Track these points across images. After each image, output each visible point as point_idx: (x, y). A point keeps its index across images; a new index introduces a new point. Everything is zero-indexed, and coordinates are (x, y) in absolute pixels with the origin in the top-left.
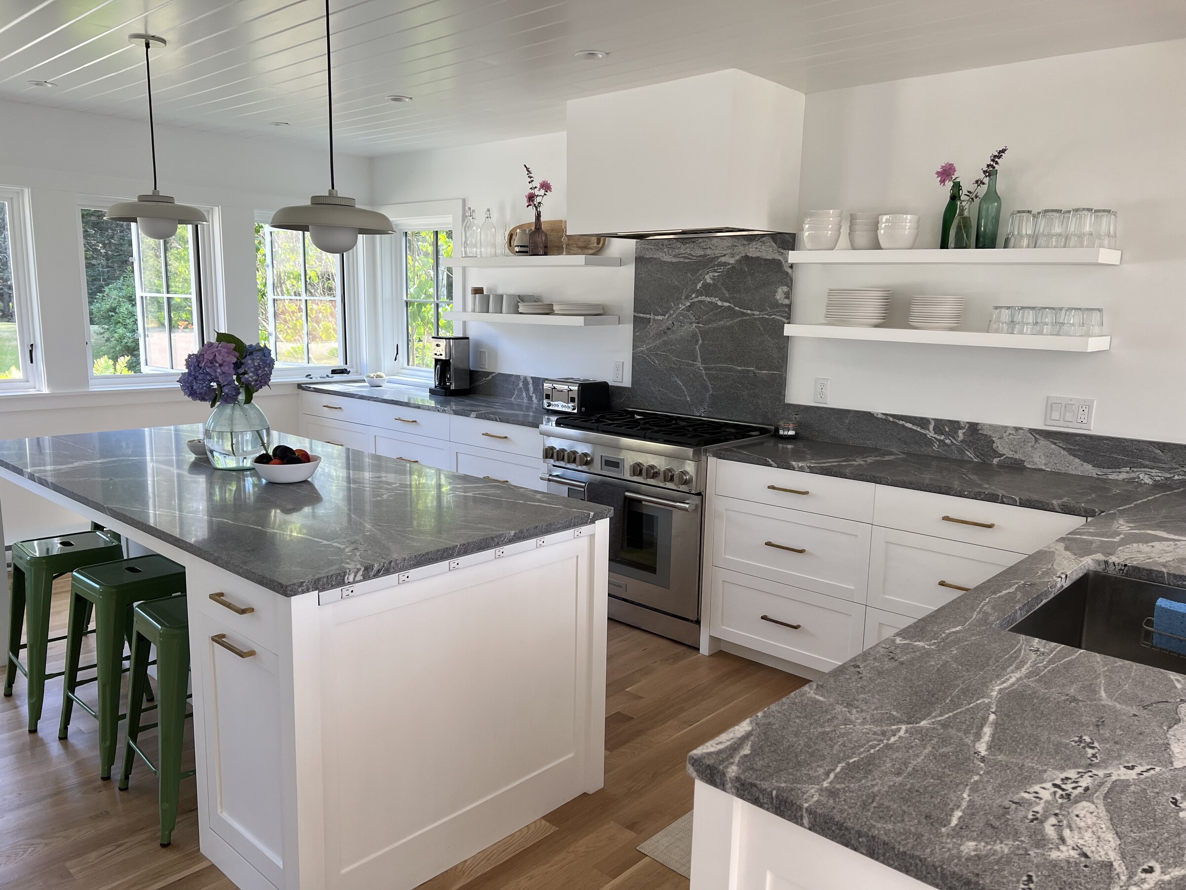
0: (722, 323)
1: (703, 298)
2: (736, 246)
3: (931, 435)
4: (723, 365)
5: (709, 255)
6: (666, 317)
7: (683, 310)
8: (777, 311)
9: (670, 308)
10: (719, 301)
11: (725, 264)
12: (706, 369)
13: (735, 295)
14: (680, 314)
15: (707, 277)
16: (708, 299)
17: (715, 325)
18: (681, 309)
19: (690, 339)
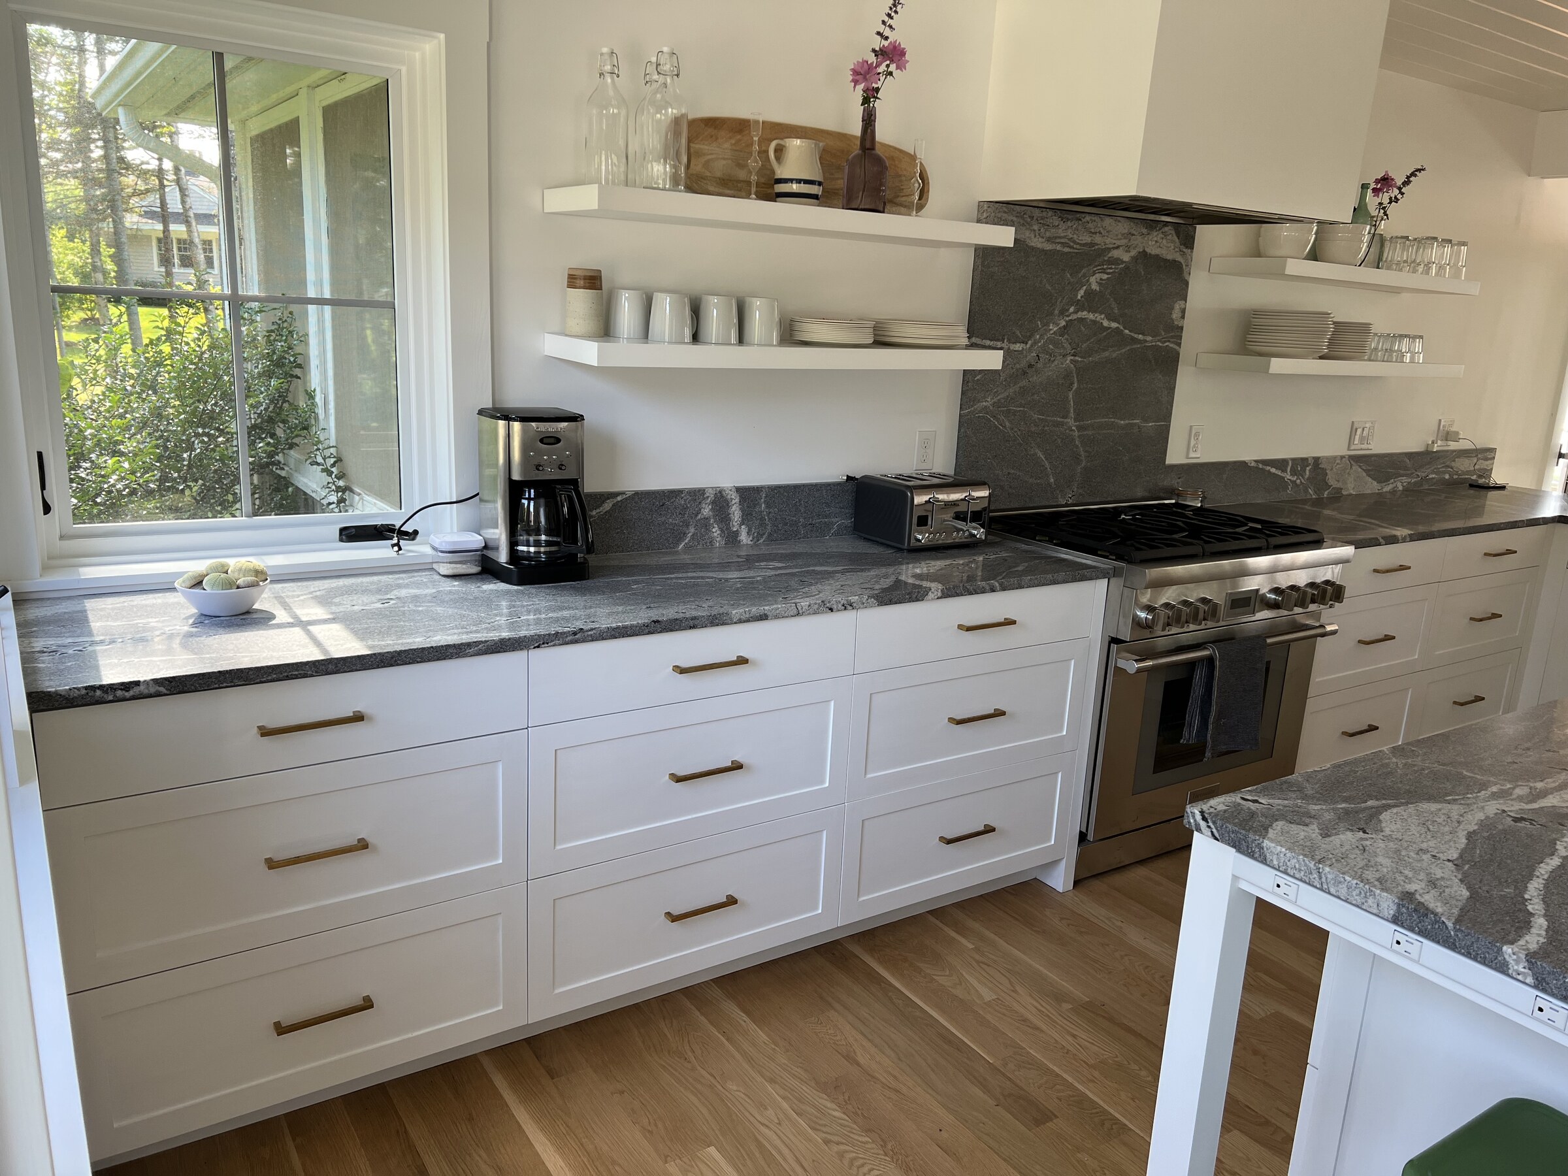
0: (1107, 354)
1: (1083, 314)
2: (1133, 235)
3: (1288, 477)
4: (1103, 420)
5: (1098, 244)
6: (1028, 346)
7: (1054, 333)
8: (1172, 337)
9: (1036, 330)
10: (1105, 320)
11: (1117, 261)
12: (1080, 428)
13: (1126, 311)
14: (1051, 341)
15: (1093, 280)
16: (1091, 316)
17: (1096, 358)
18: (1052, 332)
19: (1061, 382)
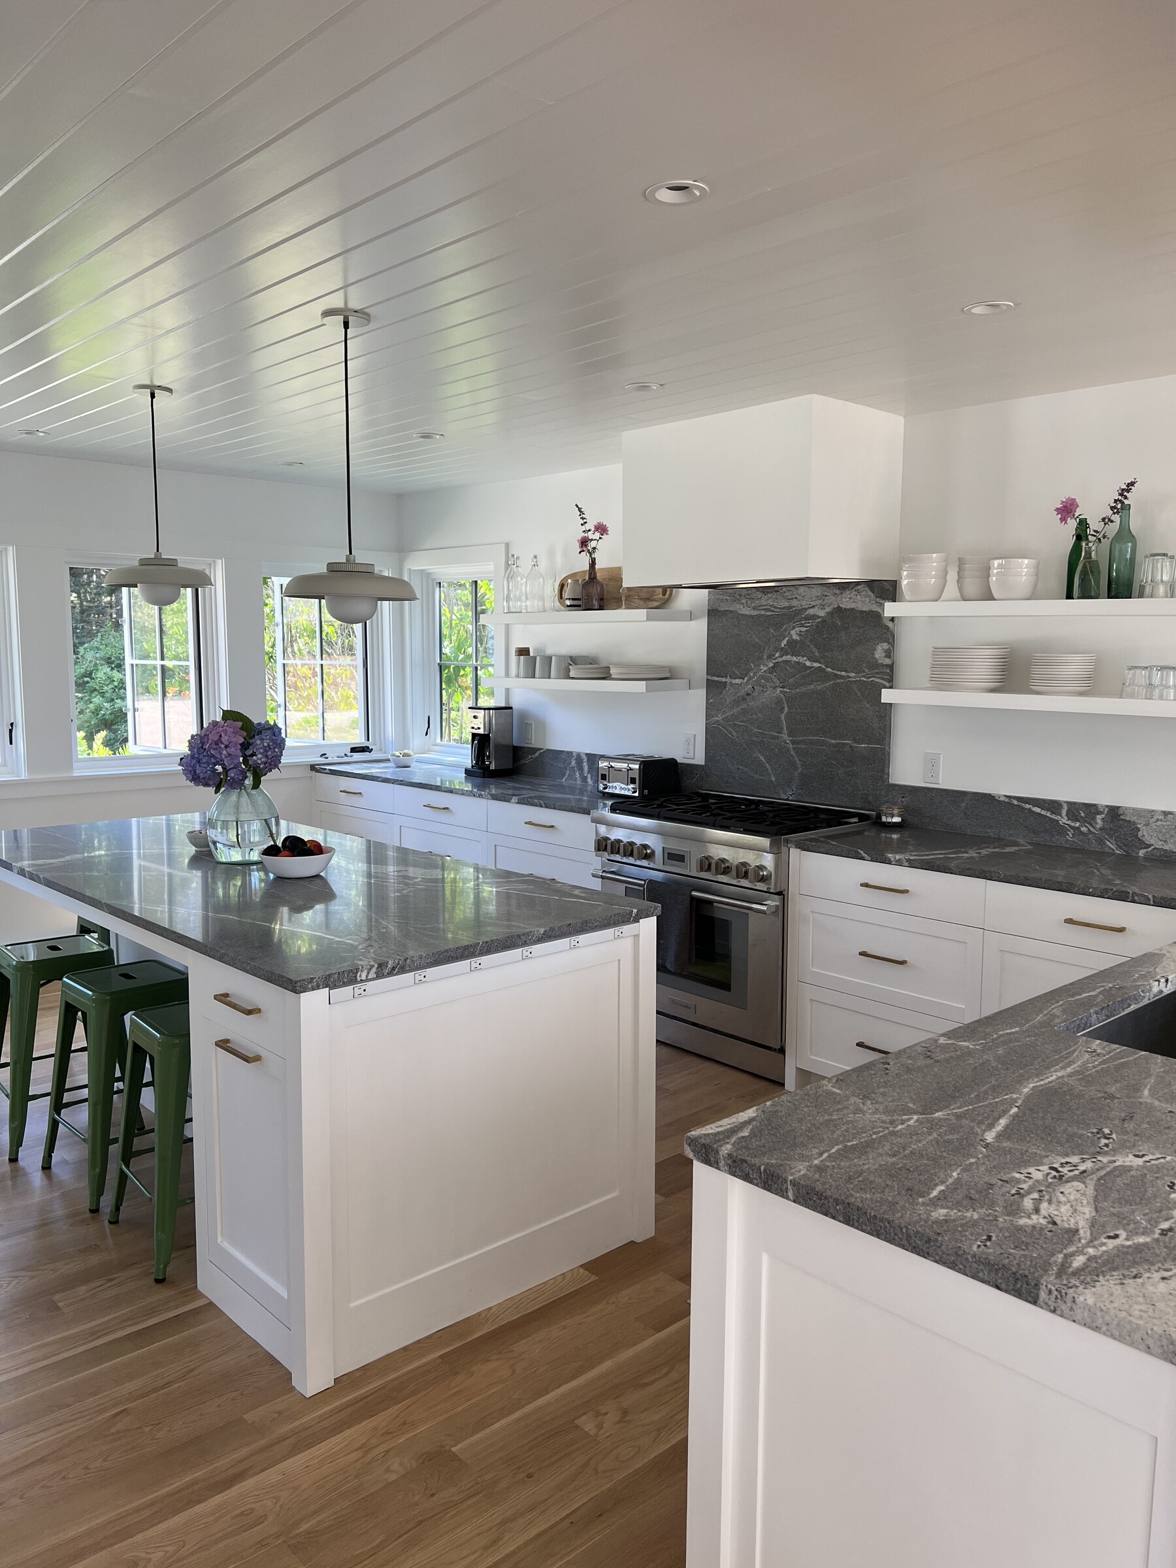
0: (812, 687)
1: (788, 658)
2: (826, 596)
3: (1064, 821)
4: (814, 738)
5: (795, 607)
6: (745, 681)
7: (765, 671)
8: (877, 673)
9: (749, 670)
10: (808, 662)
11: (814, 617)
12: (793, 742)
13: (827, 654)
14: (762, 677)
15: (793, 632)
16: (795, 659)
17: (803, 689)
18: (762, 671)
19: (773, 707)
